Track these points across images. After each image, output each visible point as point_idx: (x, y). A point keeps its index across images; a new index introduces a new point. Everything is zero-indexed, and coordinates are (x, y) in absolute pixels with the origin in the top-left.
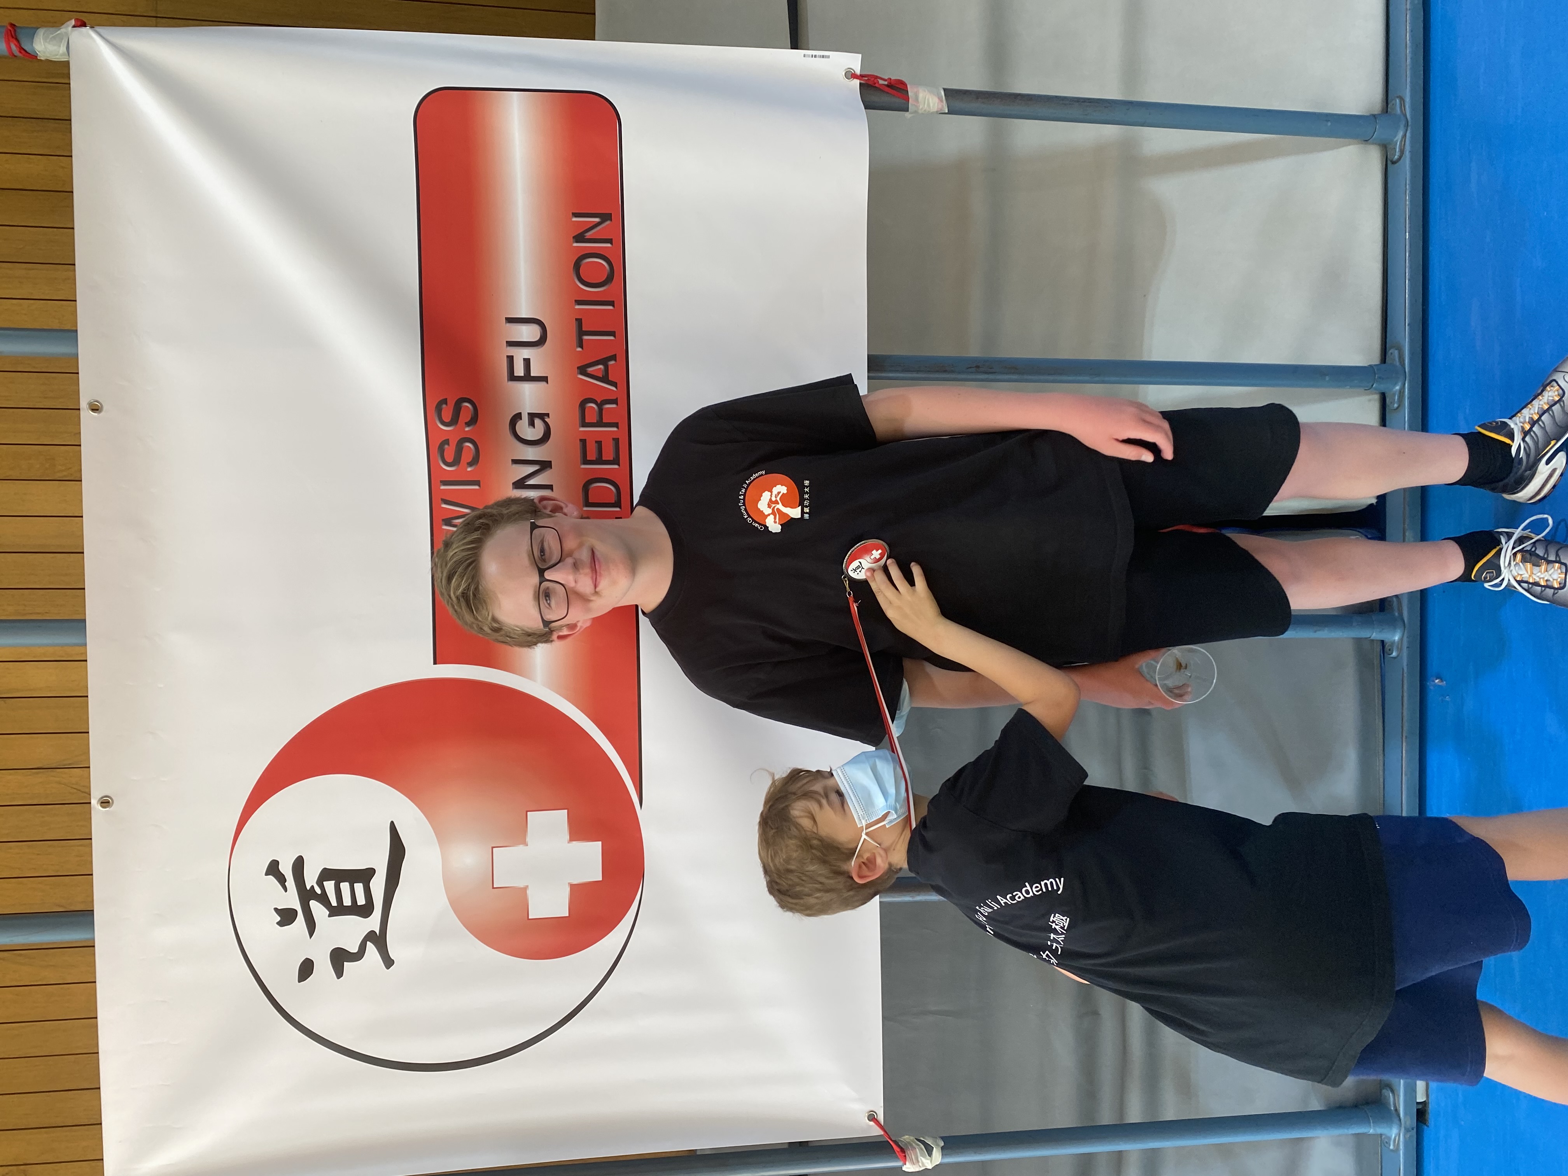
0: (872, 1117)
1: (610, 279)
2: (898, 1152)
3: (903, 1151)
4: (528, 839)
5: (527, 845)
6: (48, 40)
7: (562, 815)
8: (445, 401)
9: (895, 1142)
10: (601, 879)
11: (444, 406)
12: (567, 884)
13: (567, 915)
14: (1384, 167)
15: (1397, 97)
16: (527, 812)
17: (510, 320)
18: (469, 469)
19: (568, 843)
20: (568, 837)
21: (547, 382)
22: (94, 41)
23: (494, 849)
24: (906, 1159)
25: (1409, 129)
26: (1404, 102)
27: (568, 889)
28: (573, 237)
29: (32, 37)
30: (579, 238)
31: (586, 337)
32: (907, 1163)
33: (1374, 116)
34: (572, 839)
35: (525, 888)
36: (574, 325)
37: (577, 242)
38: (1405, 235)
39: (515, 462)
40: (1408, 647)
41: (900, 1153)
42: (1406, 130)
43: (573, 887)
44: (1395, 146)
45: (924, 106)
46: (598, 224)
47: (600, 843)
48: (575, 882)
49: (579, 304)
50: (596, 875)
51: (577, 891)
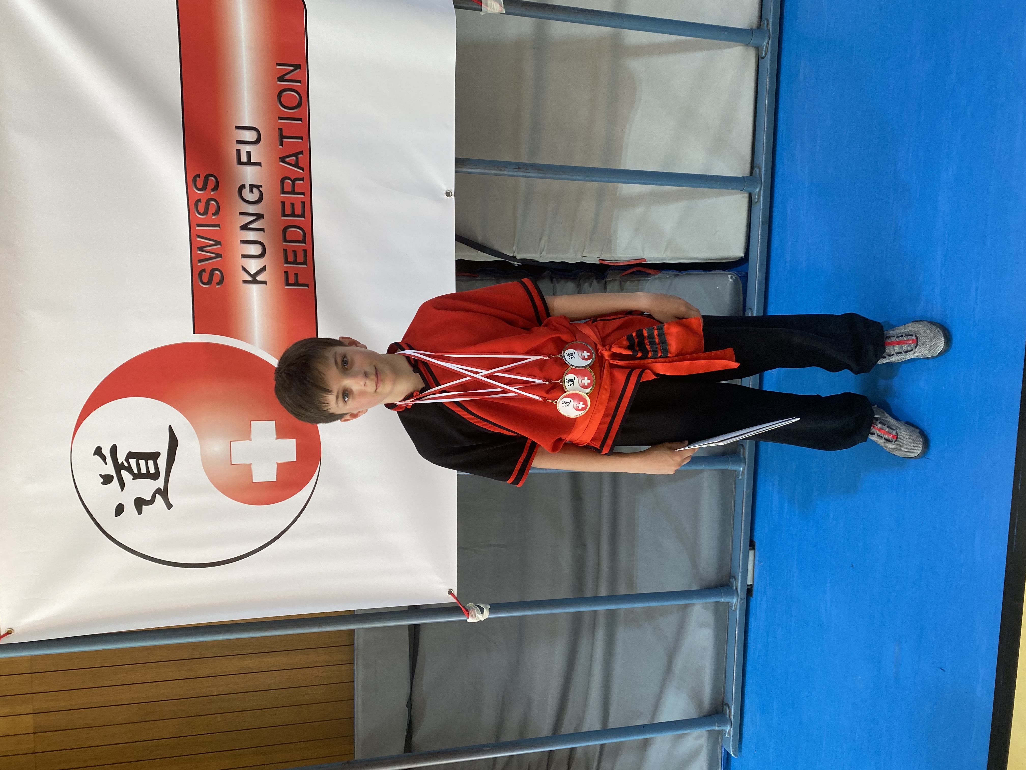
0: (450, 593)
1: (299, 105)
2: (464, 611)
3: (467, 611)
4: (252, 437)
5: (251, 440)
7: (272, 424)
8: (198, 176)
9: (464, 607)
10: (295, 460)
11: (198, 178)
12: (275, 463)
13: (276, 480)
14: (757, 60)
15: (765, 19)
16: (251, 421)
17: (238, 128)
18: (213, 217)
19: (276, 440)
20: (276, 436)
21: (261, 166)
23: (231, 442)
24: (469, 615)
25: (771, 38)
26: (769, 22)
27: (276, 466)
28: (277, 78)
30: (281, 79)
31: (285, 140)
32: (469, 617)
33: (752, 30)
34: (278, 437)
35: (250, 465)
36: (278, 131)
37: (279, 81)
38: (765, 102)
39: (242, 214)
41: (466, 612)
42: (769, 39)
43: (279, 464)
44: (763, 48)
45: (491, 8)
46: (292, 71)
47: (295, 440)
48: (280, 462)
49: (280, 119)
50: (293, 458)
51: (282, 467)
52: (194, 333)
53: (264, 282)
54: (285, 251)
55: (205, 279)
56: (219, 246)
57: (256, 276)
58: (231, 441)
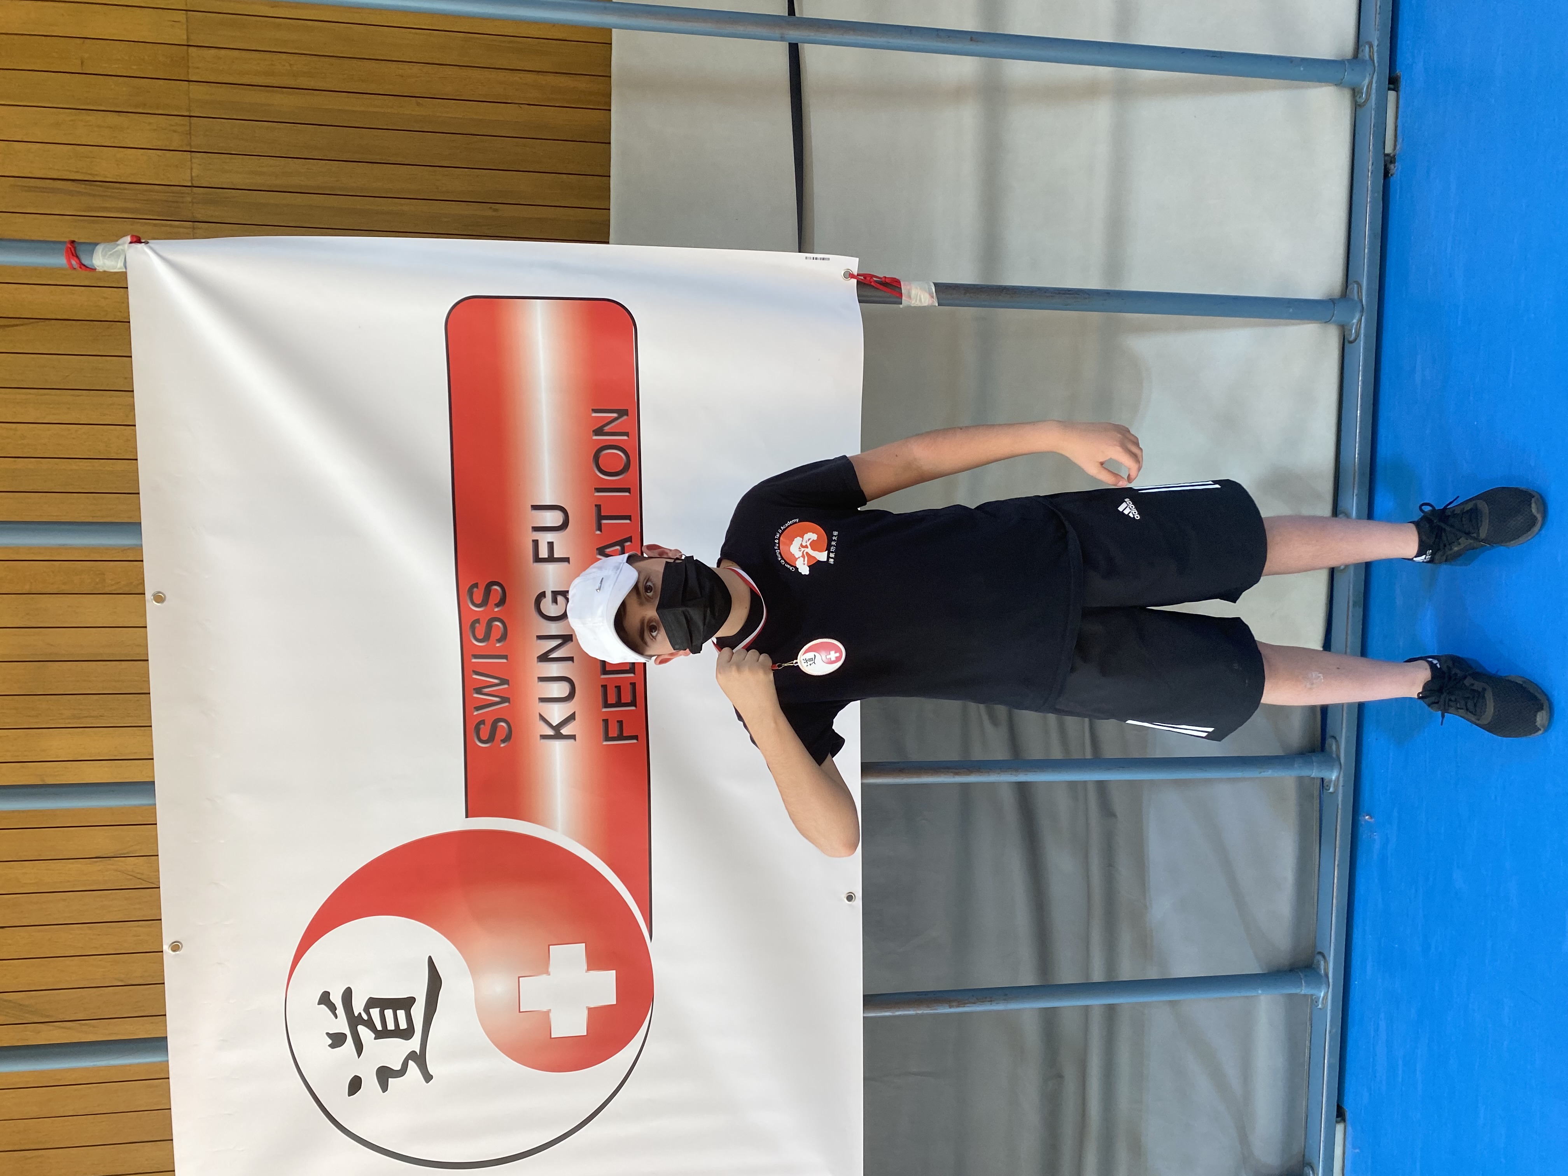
1: (626, 468)
4: (551, 969)
5: (550, 975)
6: (106, 257)
7: (580, 949)
8: (476, 585)
10: (615, 1003)
11: (475, 589)
12: (585, 1008)
13: (585, 1034)
14: (1342, 347)
15: (1355, 282)
16: (549, 946)
17: (536, 508)
18: (498, 645)
19: (586, 972)
20: (586, 967)
22: (150, 257)
23: (520, 979)
25: (1364, 314)
26: (1361, 287)
27: (586, 1012)
28: (593, 431)
29: (91, 253)
30: (599, 432)
33: (1333, 301)
34: (589, 969)
35: (548, 1012)
37: (596, 435)
38: (1357, 412)
40: (1343, 786)
42: (1362, 315)
43: (590, 1010)
44: (1352, 327)
45: (916, 301)
47: (614, 972)
48: (592, 1006)
49: (598, 492)
50: (611, 999)
51: (595, 1014)
52: (467, 817)
53: (573, 737)
55: (485, 737)
56: (506, 686)
57: (561, 729)
58: (519, 977)
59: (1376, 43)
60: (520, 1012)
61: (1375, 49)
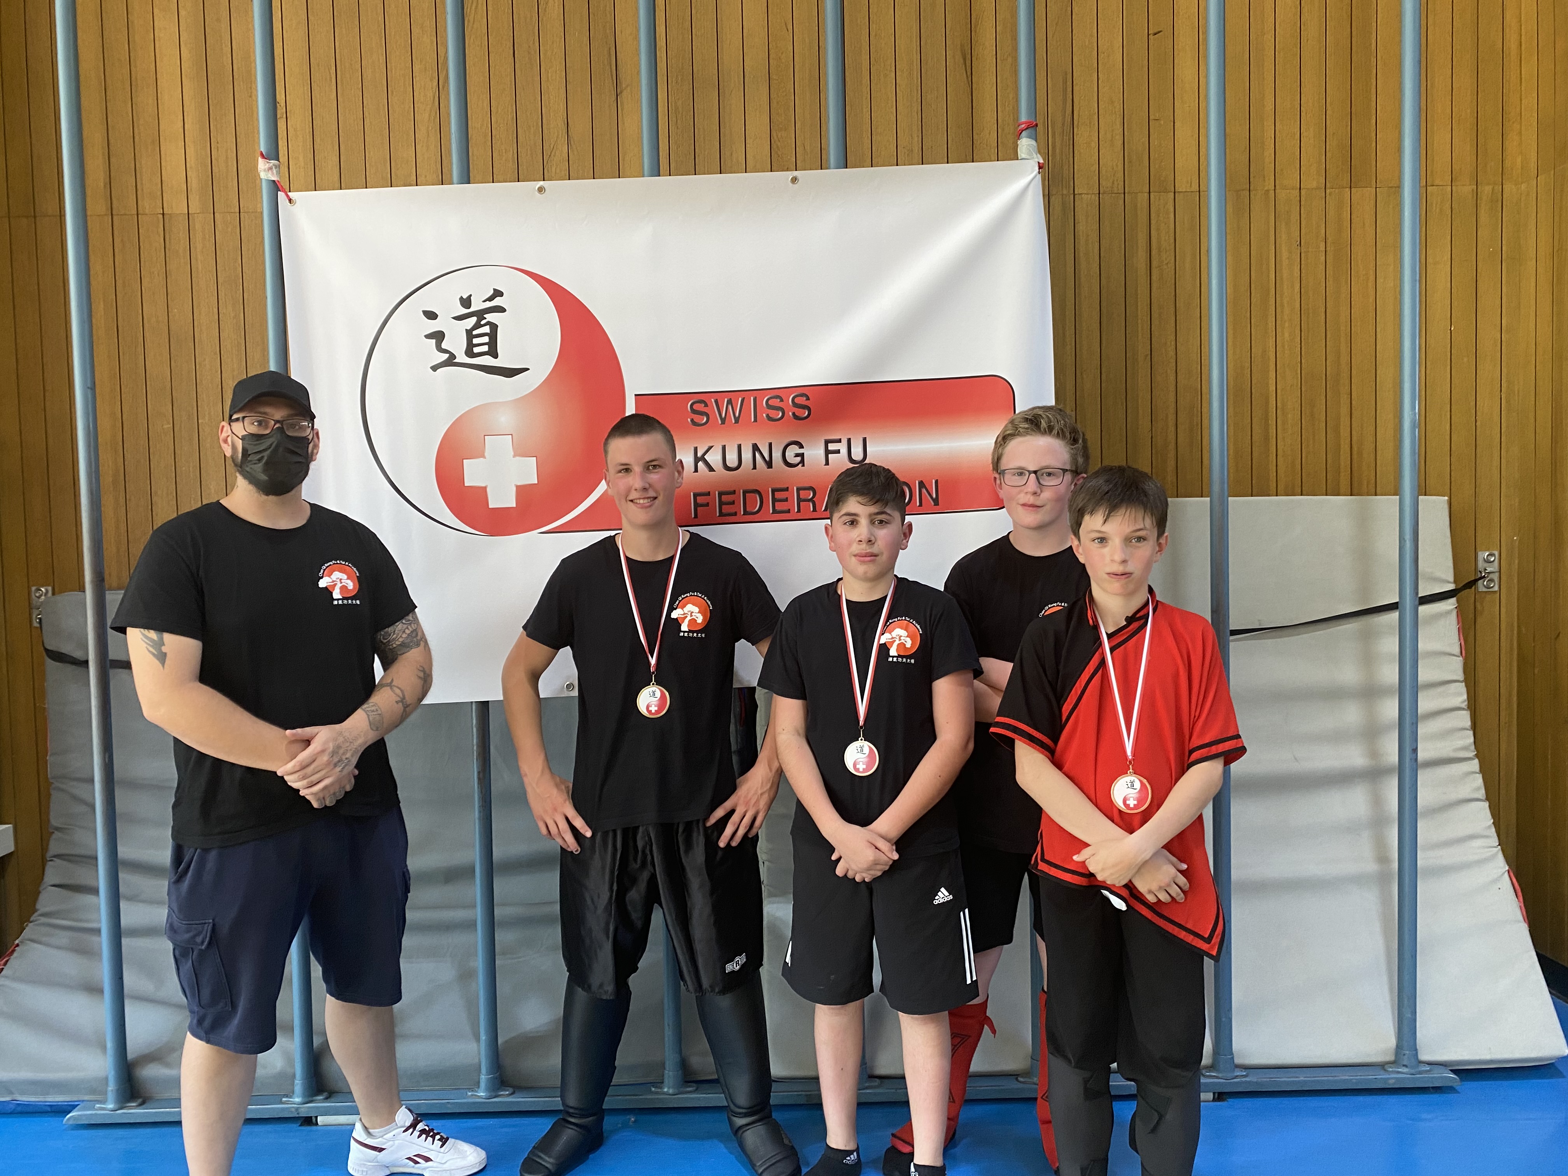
4: (517, 458)
5: (513, 457)
6: (1028, 147)
7: (533, 480)
8: (808, 399)
10: (490, 507)
11: (805, 398)
12: (486, 484)
13: (466, 485)
14: (1013, 1073)
16: (536, 457)
17: (865, 440)
18: (764, 415)
19: (515, 485)
20: (519, 484)
21: (825, 465)
22: (1029, 175)
27: (483, 485)
28: (922, 480)
29: (1030, 137)
30: (922, 484)
34: (518, 487)
35: (484, 456)
37: (919, 483)
39: (770, 444)
40: (659, 1099)
43: (485, 488)
46: (932, 497)
47: (514, 505)
48: (488, 490)
50: (493, 504)
51: (482, 492)
52: (636, 395)
53: (696, 470)
54: (734, 492)
55: (695, 407)
56: (733, 421)
57: (702, 461)
58: (512, 435)
59: (1247, 1079)
60: (485, 436)
61: (1244, 1079)
